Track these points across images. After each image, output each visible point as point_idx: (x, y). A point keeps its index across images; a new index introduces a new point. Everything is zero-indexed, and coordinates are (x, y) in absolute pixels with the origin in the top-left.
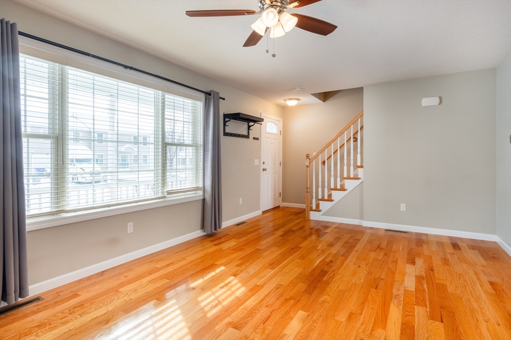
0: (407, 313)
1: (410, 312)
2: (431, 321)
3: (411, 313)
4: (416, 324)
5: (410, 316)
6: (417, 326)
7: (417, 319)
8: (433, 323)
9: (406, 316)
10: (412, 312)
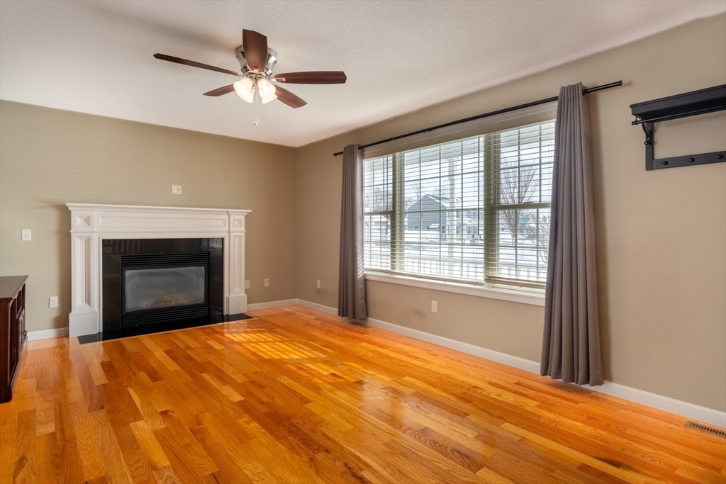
0: (141, 465)
1: (136, 469)
2: (102, 475)
3: (133, 468)
4: (122, 458)
5: (135, 463)
6: (120, 455)
7: (123, 464)
8: (100, 473)
9: (140, 458)
10: (133, 471)
